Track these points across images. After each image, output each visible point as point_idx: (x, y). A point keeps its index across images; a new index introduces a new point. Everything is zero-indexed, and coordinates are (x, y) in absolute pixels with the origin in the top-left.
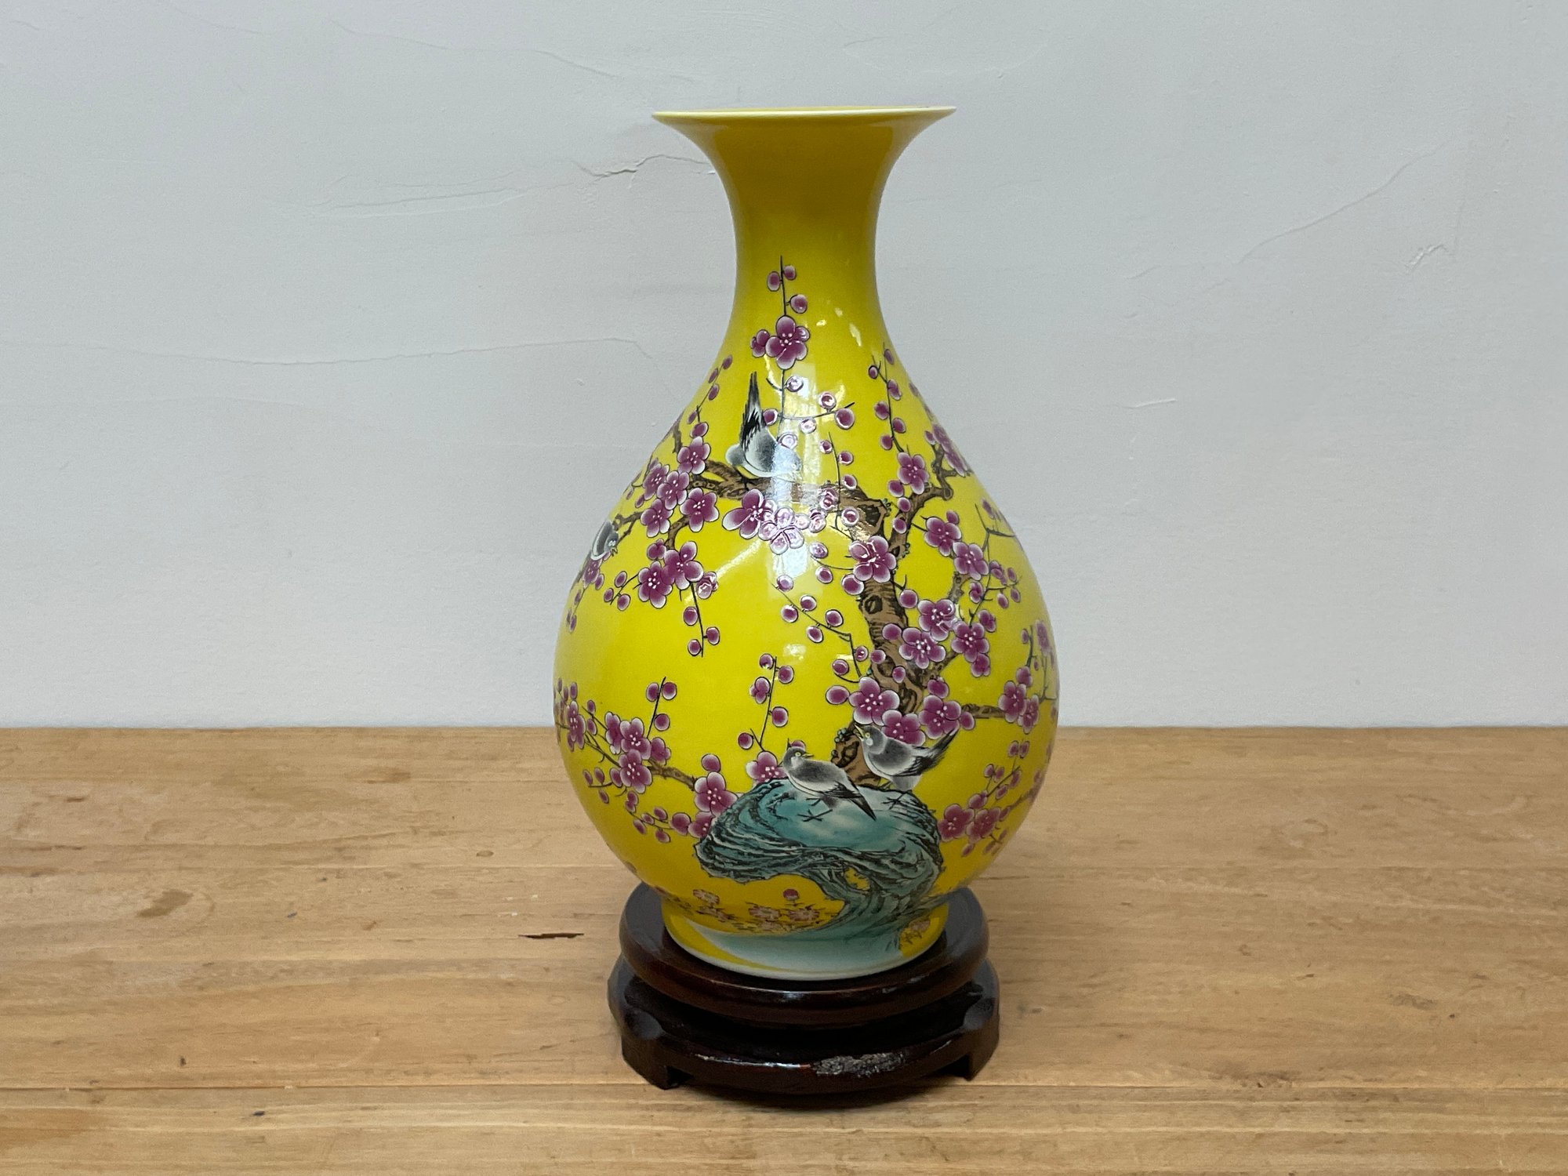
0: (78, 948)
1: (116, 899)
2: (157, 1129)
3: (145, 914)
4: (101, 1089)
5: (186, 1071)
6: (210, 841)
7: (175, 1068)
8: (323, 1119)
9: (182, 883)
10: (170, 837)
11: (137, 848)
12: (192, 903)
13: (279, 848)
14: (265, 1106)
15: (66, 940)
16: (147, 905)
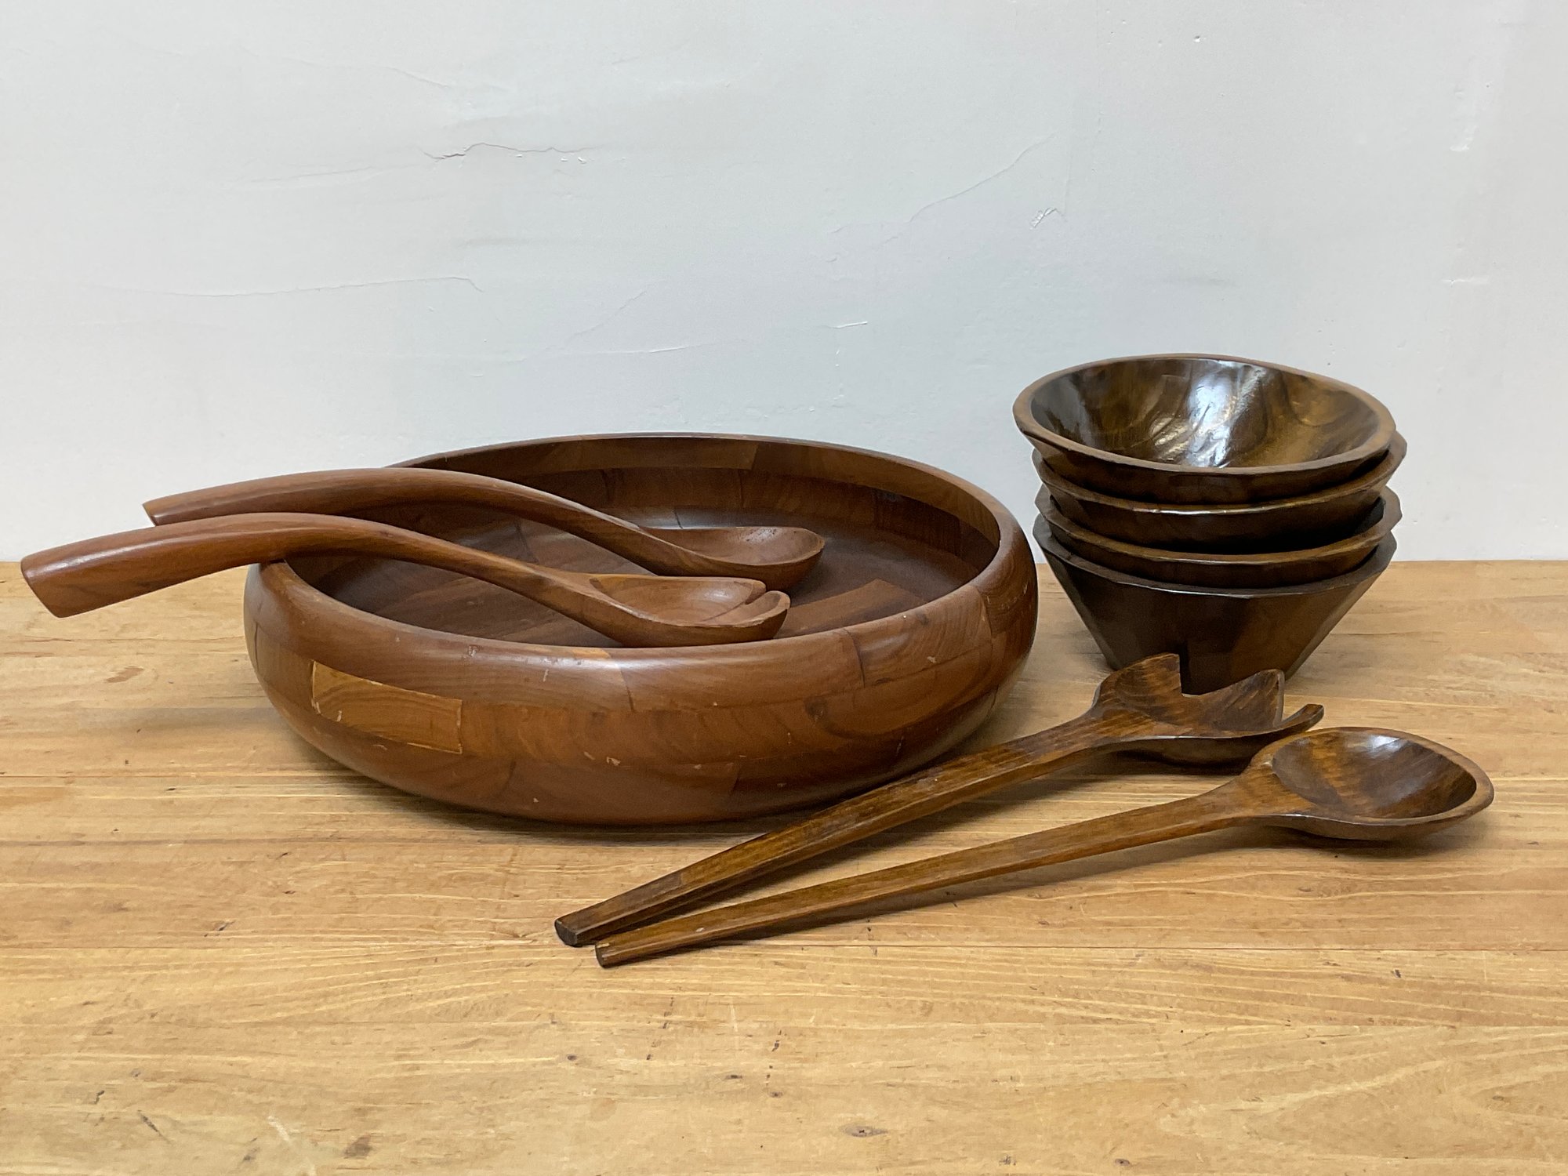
0: (65, 700)
1: (91, 671)
2: (108, 797)
3: (111, 680)
4: (74, 776)
5: (128, 767)
6: (160, 636)
7: (122, 766)
8: (214, 793)
9: (137, 662)
10: (132, 634)
11: (110, 641)
12: (143, 674)
13: (208, 641)
14: (178, 784)
15: (56, 695)
16: (113, 675)
